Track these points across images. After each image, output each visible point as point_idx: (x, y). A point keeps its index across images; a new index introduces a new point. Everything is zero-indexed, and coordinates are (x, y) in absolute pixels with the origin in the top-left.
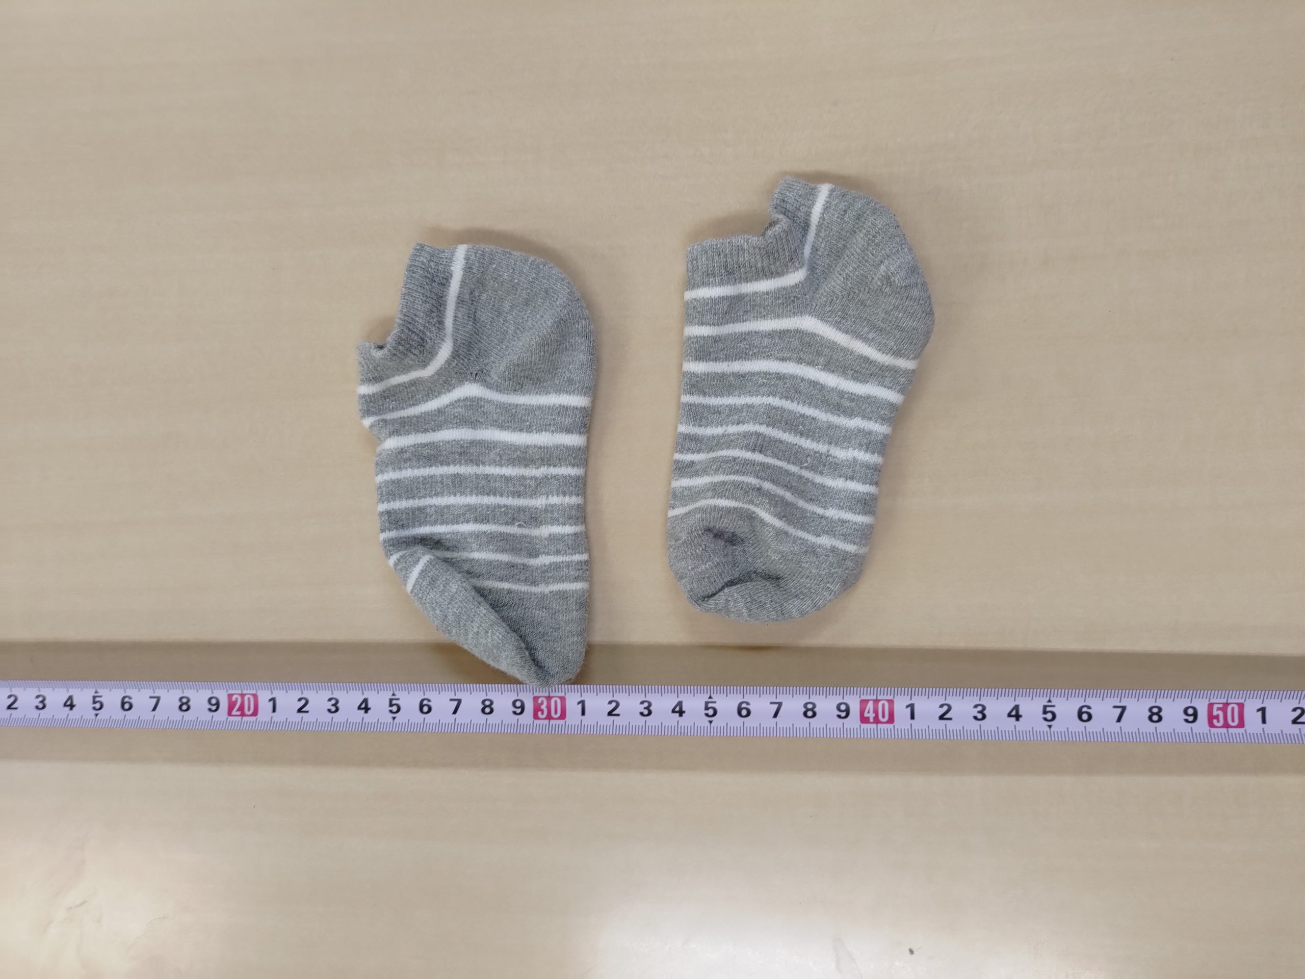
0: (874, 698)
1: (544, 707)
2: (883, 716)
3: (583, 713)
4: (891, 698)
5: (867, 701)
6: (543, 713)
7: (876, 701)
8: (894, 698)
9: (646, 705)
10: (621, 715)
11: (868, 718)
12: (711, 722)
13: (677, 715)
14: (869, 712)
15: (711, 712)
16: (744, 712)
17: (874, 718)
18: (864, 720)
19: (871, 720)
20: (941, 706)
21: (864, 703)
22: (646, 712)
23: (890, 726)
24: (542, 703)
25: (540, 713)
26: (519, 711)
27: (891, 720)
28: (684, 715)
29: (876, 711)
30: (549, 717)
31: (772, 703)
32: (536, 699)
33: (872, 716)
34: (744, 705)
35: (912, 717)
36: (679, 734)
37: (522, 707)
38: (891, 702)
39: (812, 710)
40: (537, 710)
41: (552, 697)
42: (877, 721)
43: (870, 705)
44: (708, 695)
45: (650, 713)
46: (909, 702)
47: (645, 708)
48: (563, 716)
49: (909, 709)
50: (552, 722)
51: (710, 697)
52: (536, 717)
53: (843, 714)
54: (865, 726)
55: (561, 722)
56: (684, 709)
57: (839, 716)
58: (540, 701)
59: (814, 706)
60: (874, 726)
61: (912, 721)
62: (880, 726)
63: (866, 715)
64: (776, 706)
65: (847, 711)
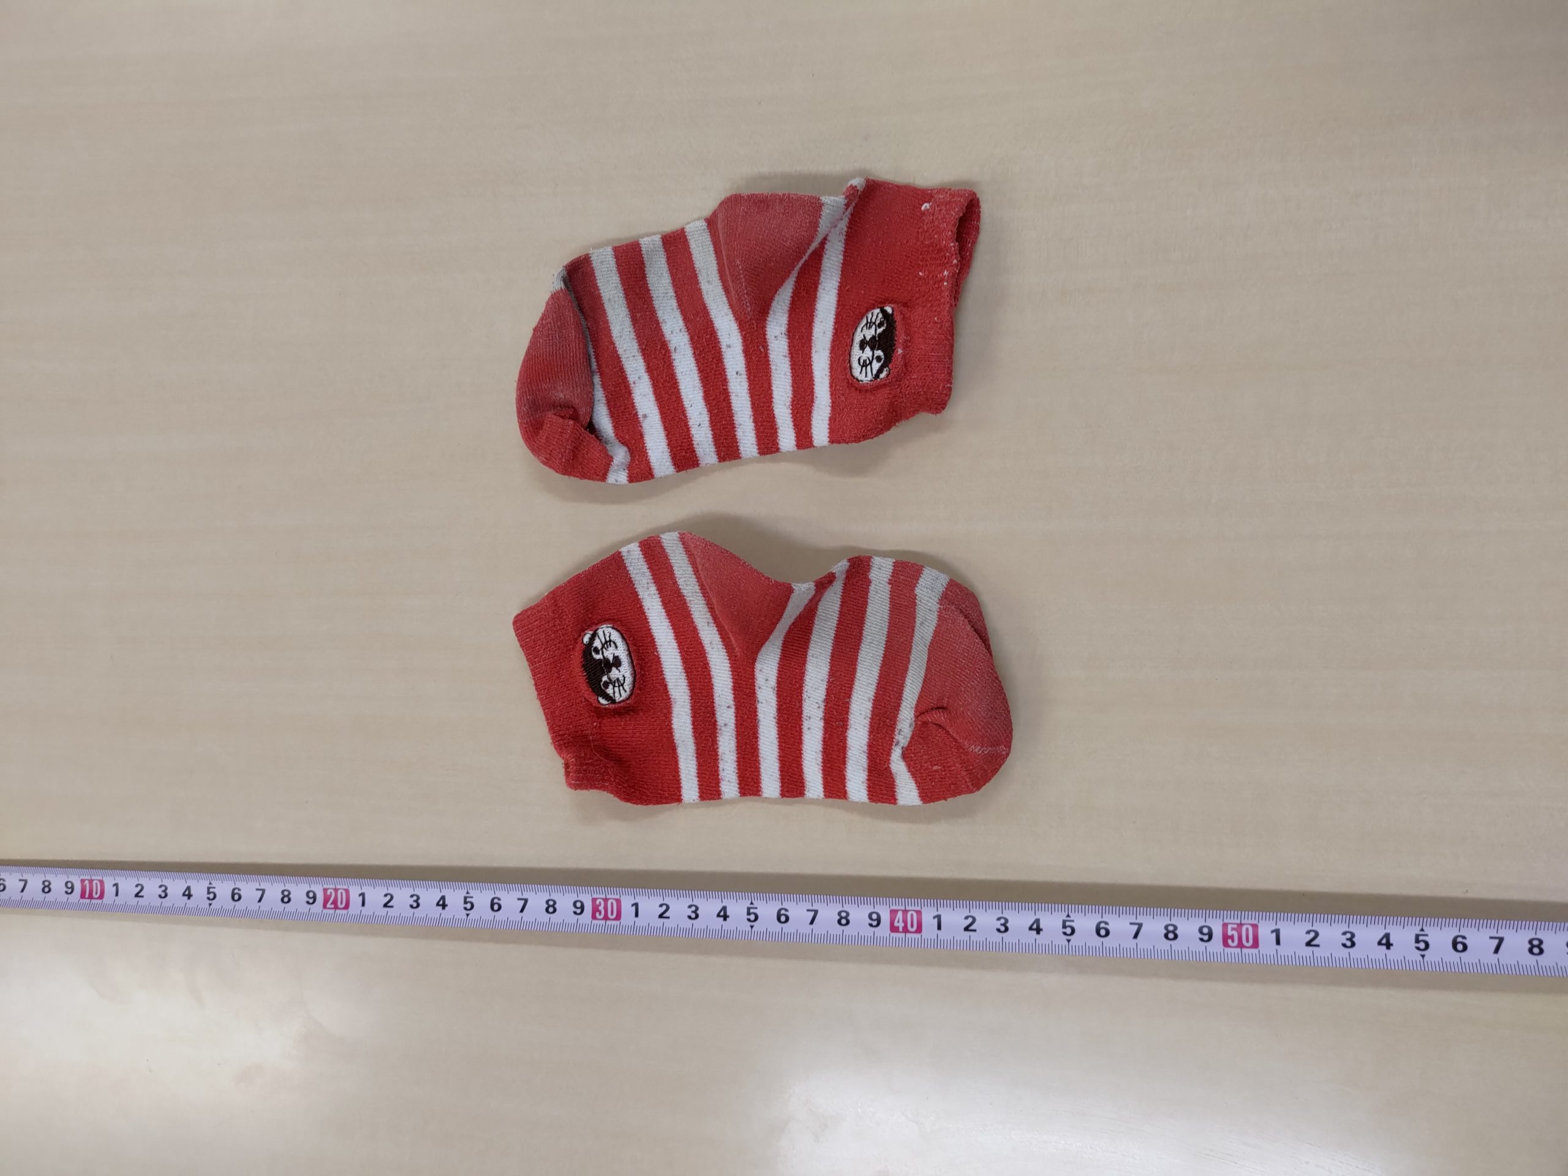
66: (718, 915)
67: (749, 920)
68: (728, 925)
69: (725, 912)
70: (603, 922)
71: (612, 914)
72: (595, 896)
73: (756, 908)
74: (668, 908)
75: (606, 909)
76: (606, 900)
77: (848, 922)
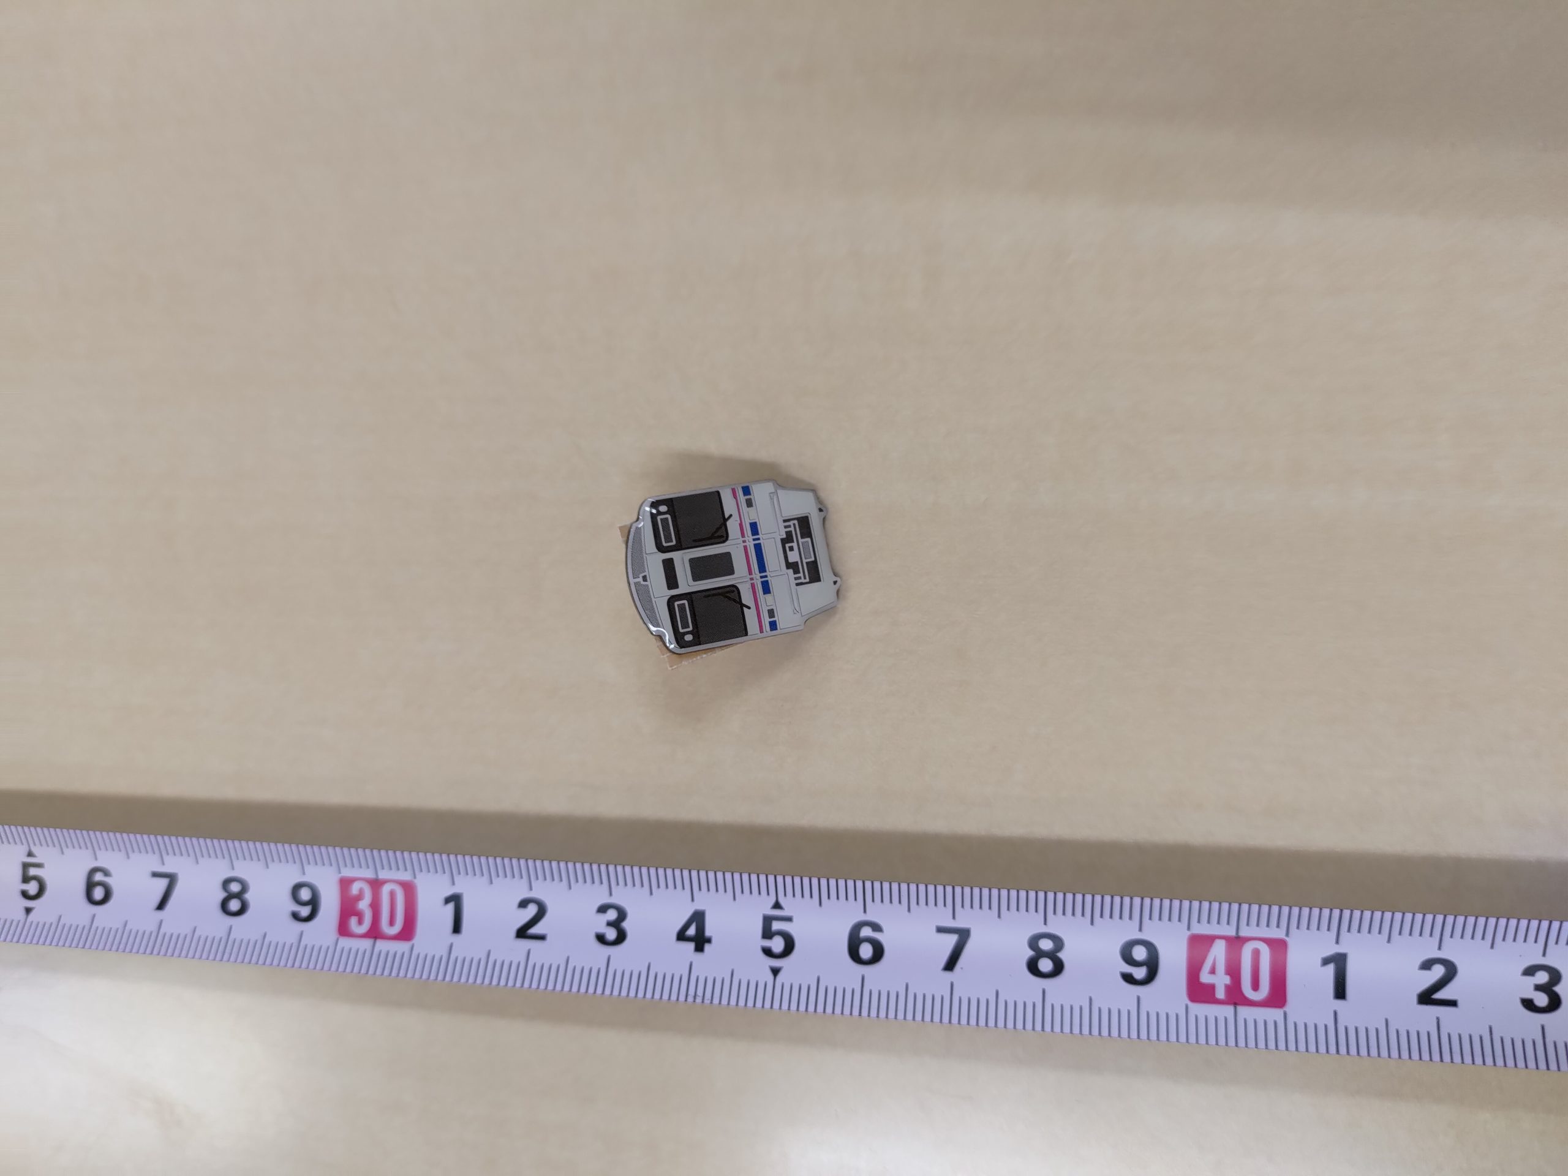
0: (1231, 932)
1: (364, 905)
2: (1256, 986)
3: (457, 928)
4: (1279, 934)
5: (1210, 940)
6: (360, 922)
7: (1236, 942)
8: (1287, 934)
9: (612, 915)
10: (548, 938)
11: (1212, 988)
12: (775, 972)
13: (691, 946)
14: (1213, 971)
15: (778, 944)
16: (866, 951)
17: (1227, 988)
18: (1199, 992)
19: (1220, 994)
20: (1427, 965)
21: (1199, 944)
22: (611, 934)
23: (1273, 1014)
24: (359, 897)
25: (353, 921)
26: (305, 911)
27: (1278, 997)
28: (707, 947)
29: (1234, 971)
30: (374, 933)
31: (941, 930)
32: (345, 883)
33: (1221, 982)
34: (866, 932)
35: (1340, 992)
36: (690, 999)
37: (314, 903)
38: (1278, 947)
39: (1053, 956)
40: (348, 910)
41: (384, 882)
42: (1235, 997)
43: (1218, 952)
44: (772, 900)
45: (621, 937)
46: (1332, 950)
47: (609, 924)
48: (407, 933)
49: (1331, 968)
50: (382, 945)
51: (777, 906)
52: (343, 930)
53: (1140, 973)
54: (1201, 1010)
55: (401, 947)
56: (708, 933)
57: (1128, 978)
58: (355, 889)
59: (1059, 943)
60: (1228, 1010)
61: (1340, 1002)
62: (1244, 1011)
63: (1205, 978)
64: (953, 939)
65: (1152, 966)
66: (681, 936)
67: (768, 952)
68: (708, 964)
69: (701, 929)
70: (366, 943)
71: (392, 923)
72: (348, 873)
73: (789, 919)
74: (541, 913)
75: (375, 906)
76: (376, 885)
77: (1059, 968)
